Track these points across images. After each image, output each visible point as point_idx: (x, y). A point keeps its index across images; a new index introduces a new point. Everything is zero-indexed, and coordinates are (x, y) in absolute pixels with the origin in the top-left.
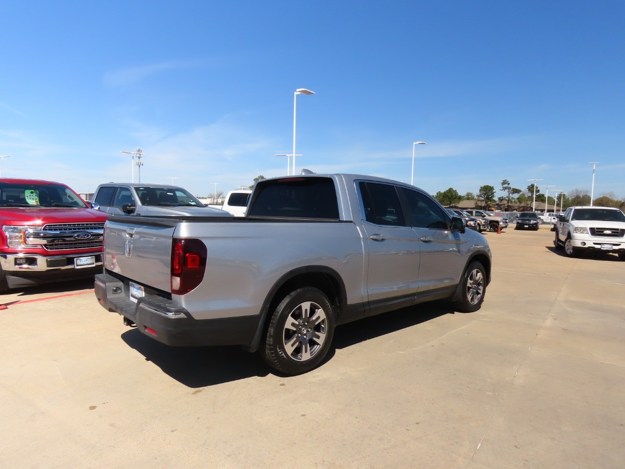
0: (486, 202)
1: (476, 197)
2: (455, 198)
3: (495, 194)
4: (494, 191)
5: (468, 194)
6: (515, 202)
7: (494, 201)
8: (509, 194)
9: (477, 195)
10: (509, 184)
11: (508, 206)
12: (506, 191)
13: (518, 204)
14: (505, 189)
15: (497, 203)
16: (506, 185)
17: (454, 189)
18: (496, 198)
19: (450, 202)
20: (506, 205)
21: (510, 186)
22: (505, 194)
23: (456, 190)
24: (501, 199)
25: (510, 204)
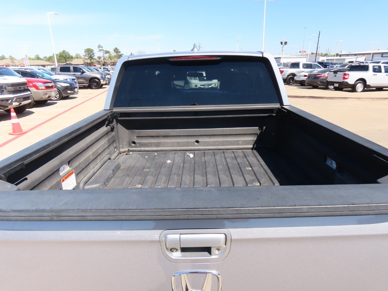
0: (91, 60)
1: (83, 57)
2: (68, 58)
3: (95, 54)
4: (94, 52)
5: (77, 55)
6: (108, 60)
7: (96, 59)
8: (104, 54)
9: (83, 55)
10: (102, 47)
11: (104, 62)
12: (102, 52)
13: (110, 61)
14: (100, 50)
15: (97, 60)
16: (100, 48)
17: (67, 51)
18: (96, 57)
19: (66, 60)
20: (103, 61)
21: (103, 49)
22: (101, 54)
23: (68, 52)
24: (100, 58)
25: (105, 61)
